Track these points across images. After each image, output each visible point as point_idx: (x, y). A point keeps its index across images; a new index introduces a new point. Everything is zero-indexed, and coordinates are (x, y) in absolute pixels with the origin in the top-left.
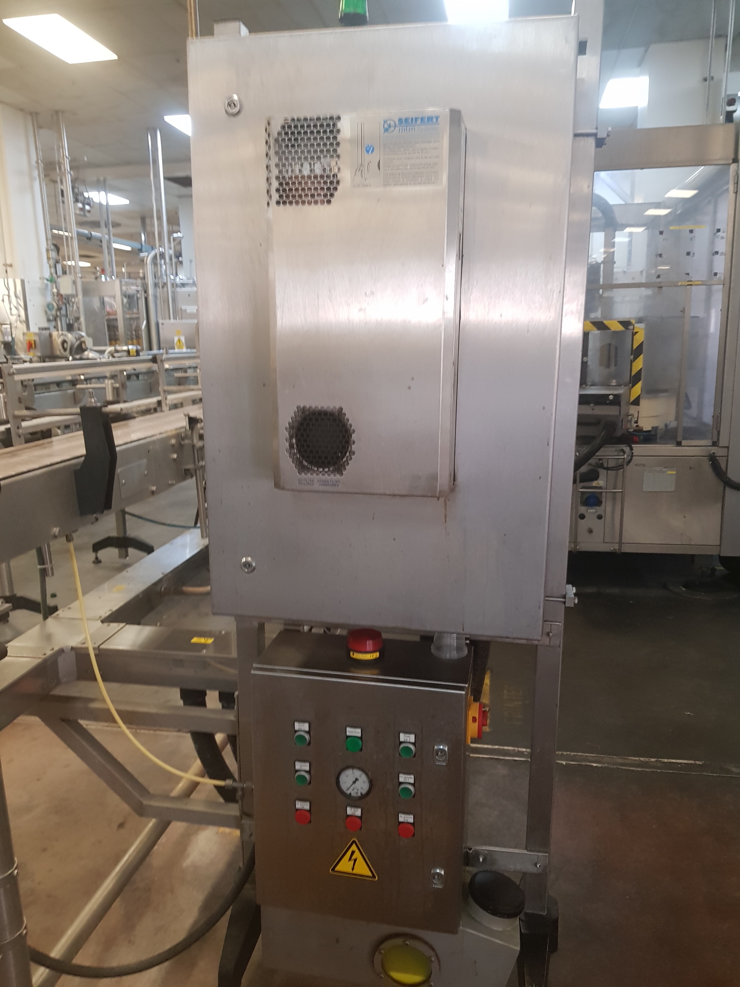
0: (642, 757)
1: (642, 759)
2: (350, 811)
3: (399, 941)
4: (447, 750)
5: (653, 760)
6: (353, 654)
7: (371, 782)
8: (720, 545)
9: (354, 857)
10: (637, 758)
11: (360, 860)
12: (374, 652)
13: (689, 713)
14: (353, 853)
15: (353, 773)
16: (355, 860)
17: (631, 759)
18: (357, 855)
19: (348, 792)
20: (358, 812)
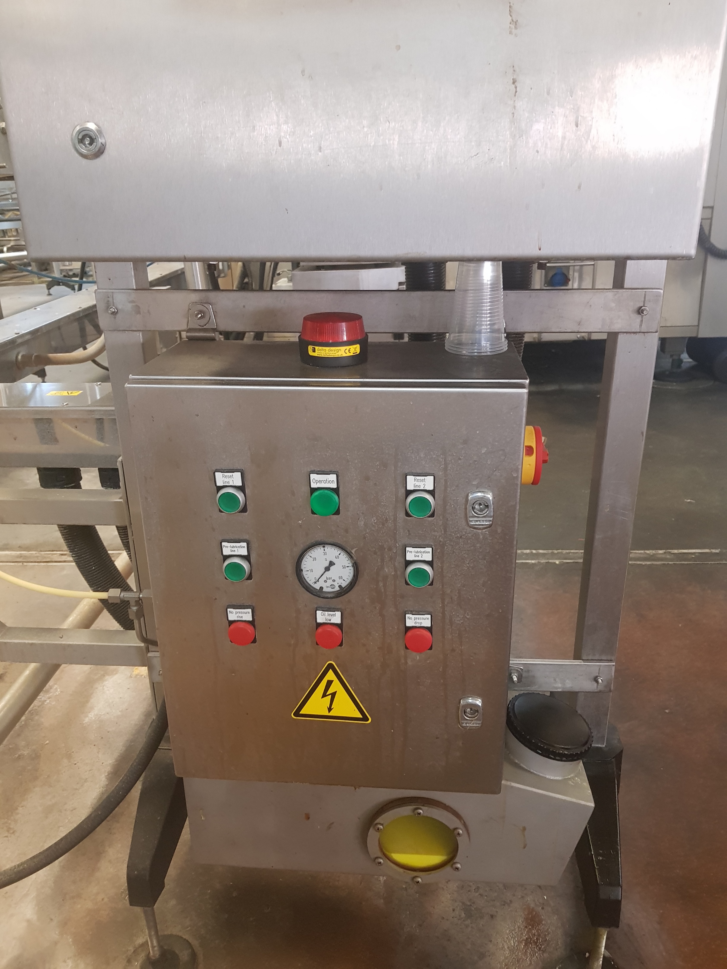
0: (648, 550)
1: (648, 552)
2: (321, 617)
3: (406, 810)
4: (491, 498)
5: (661, 552)
6: (314, 351)
7: (356, 566)
8: (698, 326)
9: (330, 691)
10: (642, 551)
11: (342, 696)
12: (350, 343)
13: (689, 501)
14: (330, 683)
15: (325, 554)
16: (333, 695)
17: (635, 553)
18: (336, 686)
19: (317, 586)
20: (336, 618)
